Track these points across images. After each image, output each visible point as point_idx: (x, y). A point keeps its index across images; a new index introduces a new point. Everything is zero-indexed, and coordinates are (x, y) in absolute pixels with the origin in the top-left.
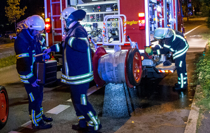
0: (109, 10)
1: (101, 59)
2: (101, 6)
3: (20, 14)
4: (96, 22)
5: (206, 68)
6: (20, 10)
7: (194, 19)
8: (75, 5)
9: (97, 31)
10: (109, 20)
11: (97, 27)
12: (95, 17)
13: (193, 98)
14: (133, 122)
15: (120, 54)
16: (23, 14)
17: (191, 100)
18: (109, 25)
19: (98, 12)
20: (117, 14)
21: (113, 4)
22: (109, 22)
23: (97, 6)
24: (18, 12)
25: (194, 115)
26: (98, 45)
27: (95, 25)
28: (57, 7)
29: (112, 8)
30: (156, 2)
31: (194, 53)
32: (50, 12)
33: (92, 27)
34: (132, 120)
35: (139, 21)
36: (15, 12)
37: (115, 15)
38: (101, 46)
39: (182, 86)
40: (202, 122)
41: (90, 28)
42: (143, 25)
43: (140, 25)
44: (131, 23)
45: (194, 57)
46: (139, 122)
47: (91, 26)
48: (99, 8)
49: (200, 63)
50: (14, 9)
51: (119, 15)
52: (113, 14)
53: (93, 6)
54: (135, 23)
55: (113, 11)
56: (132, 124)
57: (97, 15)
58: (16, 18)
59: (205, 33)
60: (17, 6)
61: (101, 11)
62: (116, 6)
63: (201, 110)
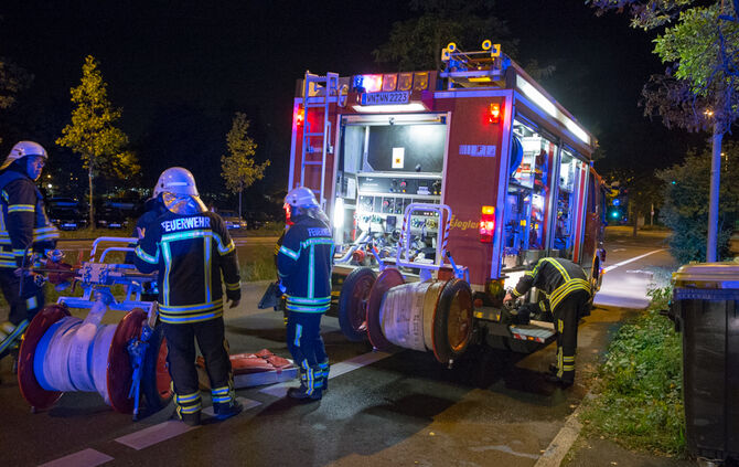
0: (423, 193)
1: (389, 294)
2: (407, 181)
3: (253, 176)
4: (393, 215)
5: (629, 344)
6: (254, 167)
7: (651, 234)
8: (355, 172)
9: (395, 234)
10: (421, 213)
11: (394, 225)
12: (394, 203)
13: (578, 404)
14: (432, 434)
15: (429, 289)
16: (260, 177)
17: (573, 406)
18: (420, 224)
19: (401, 192)
20: (438, 202)
21: (434, 181)
22: (421, 219)
23: (400, 179)
24: (250, 171)
25: (566, 438)
26: (386, 263)
27: (392, 221)
28: (316, 173)
29: (431, 190)
30: (532, 187)
31: (622, 309)
32: (300, 181)
33: (385, 223)
34: (432, 429)
35: (482, 224)
36: (241, 170)
37: (434, 205)
38: (392, 267)
39: (560, 374)
40: (578, 455)
41: (380, 226)
42: (490, 233)
43: (483, 231)
44: (465, 226)
45: (617, 319)
46: (446, 436)
47: (381, 221)
48: (404, 184)
49: (622, 332)
50: (241, 163)
51: (442, 205)
52: (432, 201)
53: (390, 179)
54: (473, 226)
55: (433, 194)
56: (429, 436)
57: (399, 200)
58: (244, 184)
59: (662, 267)
60: (248, 157)
61: (407, 192)
62: (440, 185)
63: (585, 429)
